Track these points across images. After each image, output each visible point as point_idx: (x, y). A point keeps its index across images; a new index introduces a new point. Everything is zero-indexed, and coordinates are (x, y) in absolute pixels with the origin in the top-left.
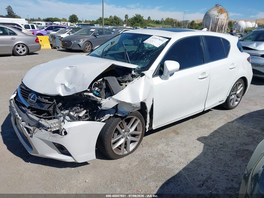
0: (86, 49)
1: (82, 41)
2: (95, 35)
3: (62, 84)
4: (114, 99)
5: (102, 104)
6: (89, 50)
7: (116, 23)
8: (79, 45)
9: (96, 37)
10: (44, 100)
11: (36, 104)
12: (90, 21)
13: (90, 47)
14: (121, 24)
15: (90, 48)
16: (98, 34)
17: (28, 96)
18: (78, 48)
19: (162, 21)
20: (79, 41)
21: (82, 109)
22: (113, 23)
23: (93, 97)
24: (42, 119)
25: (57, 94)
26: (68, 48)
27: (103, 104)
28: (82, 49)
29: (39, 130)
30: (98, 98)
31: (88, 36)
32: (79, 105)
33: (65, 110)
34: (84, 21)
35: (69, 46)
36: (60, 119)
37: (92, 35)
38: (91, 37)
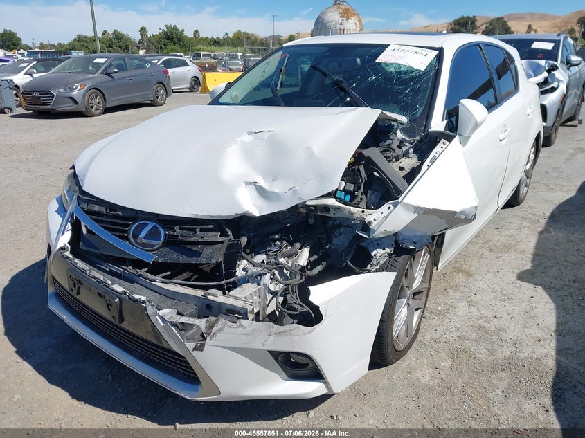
0: (92, 107)
1: (78, 88)
2: (109, 71)
3: (248, 184)
4: (407, 206)
5: (370, 223)
6: (98, 109)
7: (120, 47)
8: (71, 98)
9: (112, 77)
10: (199, 235)
11: (167, 249)
12: (54, 46)
13: (101, 103)
14: (134, 50)
15: (101, 106)
16: (116, 70)
17: (127, 232)
18: (71, 107)
19: (225, 39)
20: (72, 89)
21: (298, 245)
22: (112, 48)
23: (338, 208)
24: (212, 291)
25: (239, 211)
26: (42, 107)
27: (375, 223)
28: (81, 108)
29: (230, 323)
30: (353, 209)
31: (92, 76)
32: (277, 236)
33: (253, 254)
34: (38, 45)
35: (44, 104)
36: (262, 283)
37: (101, 73)
38: (99, 77)
